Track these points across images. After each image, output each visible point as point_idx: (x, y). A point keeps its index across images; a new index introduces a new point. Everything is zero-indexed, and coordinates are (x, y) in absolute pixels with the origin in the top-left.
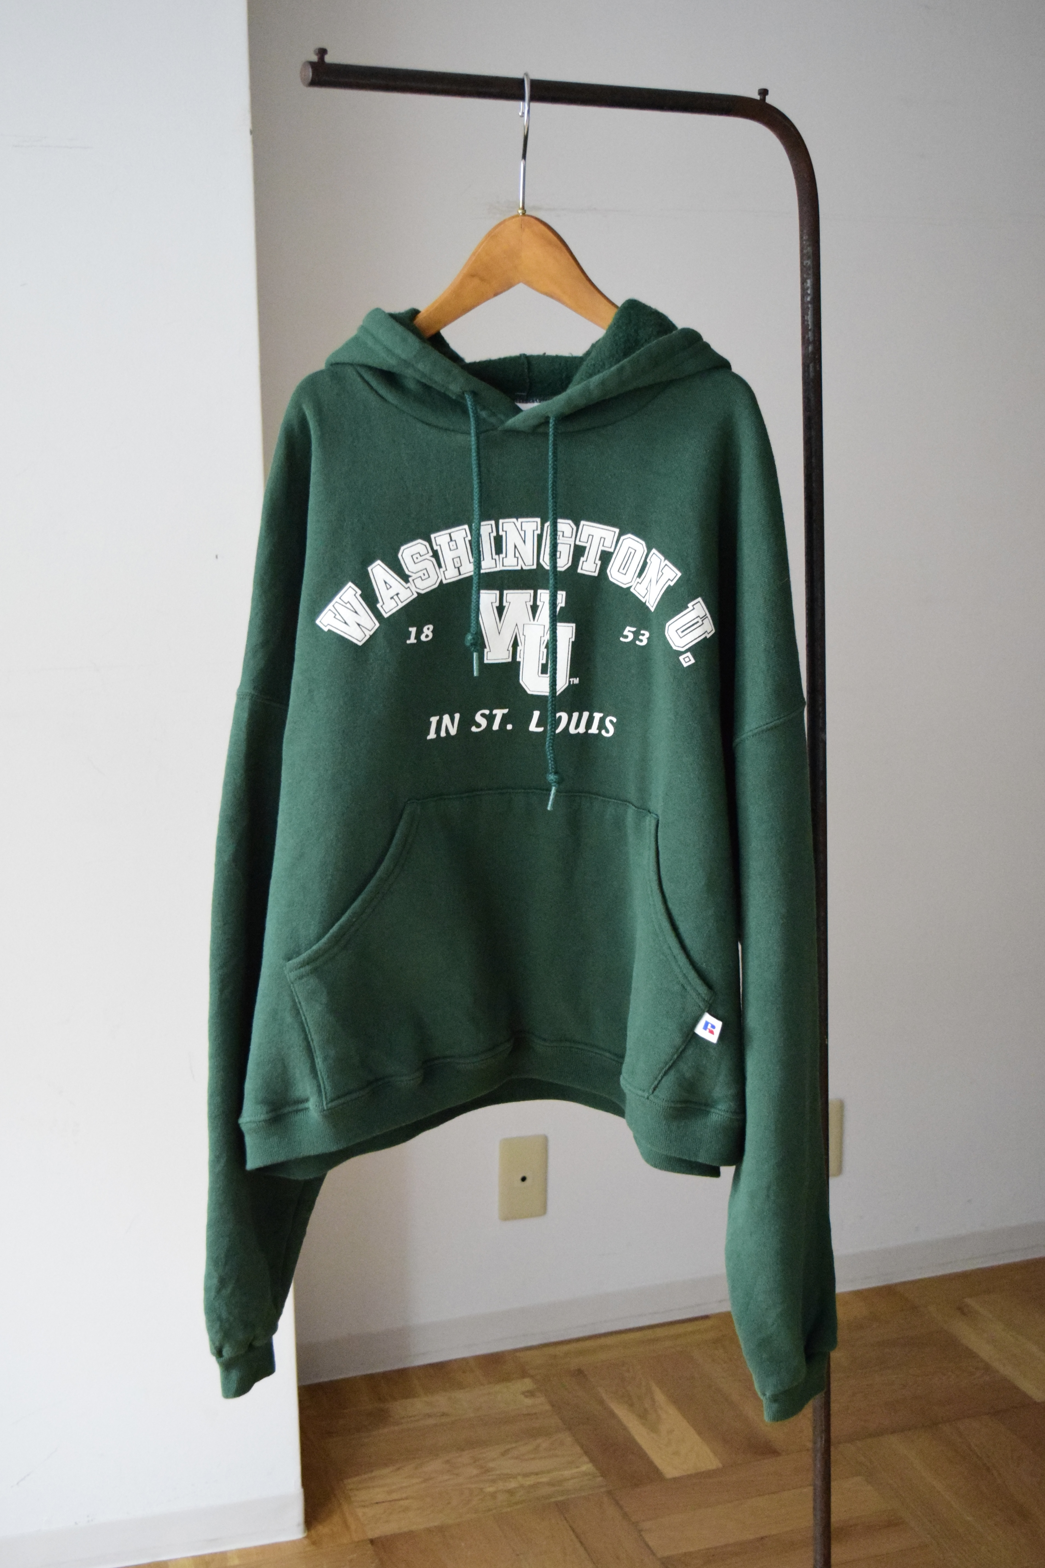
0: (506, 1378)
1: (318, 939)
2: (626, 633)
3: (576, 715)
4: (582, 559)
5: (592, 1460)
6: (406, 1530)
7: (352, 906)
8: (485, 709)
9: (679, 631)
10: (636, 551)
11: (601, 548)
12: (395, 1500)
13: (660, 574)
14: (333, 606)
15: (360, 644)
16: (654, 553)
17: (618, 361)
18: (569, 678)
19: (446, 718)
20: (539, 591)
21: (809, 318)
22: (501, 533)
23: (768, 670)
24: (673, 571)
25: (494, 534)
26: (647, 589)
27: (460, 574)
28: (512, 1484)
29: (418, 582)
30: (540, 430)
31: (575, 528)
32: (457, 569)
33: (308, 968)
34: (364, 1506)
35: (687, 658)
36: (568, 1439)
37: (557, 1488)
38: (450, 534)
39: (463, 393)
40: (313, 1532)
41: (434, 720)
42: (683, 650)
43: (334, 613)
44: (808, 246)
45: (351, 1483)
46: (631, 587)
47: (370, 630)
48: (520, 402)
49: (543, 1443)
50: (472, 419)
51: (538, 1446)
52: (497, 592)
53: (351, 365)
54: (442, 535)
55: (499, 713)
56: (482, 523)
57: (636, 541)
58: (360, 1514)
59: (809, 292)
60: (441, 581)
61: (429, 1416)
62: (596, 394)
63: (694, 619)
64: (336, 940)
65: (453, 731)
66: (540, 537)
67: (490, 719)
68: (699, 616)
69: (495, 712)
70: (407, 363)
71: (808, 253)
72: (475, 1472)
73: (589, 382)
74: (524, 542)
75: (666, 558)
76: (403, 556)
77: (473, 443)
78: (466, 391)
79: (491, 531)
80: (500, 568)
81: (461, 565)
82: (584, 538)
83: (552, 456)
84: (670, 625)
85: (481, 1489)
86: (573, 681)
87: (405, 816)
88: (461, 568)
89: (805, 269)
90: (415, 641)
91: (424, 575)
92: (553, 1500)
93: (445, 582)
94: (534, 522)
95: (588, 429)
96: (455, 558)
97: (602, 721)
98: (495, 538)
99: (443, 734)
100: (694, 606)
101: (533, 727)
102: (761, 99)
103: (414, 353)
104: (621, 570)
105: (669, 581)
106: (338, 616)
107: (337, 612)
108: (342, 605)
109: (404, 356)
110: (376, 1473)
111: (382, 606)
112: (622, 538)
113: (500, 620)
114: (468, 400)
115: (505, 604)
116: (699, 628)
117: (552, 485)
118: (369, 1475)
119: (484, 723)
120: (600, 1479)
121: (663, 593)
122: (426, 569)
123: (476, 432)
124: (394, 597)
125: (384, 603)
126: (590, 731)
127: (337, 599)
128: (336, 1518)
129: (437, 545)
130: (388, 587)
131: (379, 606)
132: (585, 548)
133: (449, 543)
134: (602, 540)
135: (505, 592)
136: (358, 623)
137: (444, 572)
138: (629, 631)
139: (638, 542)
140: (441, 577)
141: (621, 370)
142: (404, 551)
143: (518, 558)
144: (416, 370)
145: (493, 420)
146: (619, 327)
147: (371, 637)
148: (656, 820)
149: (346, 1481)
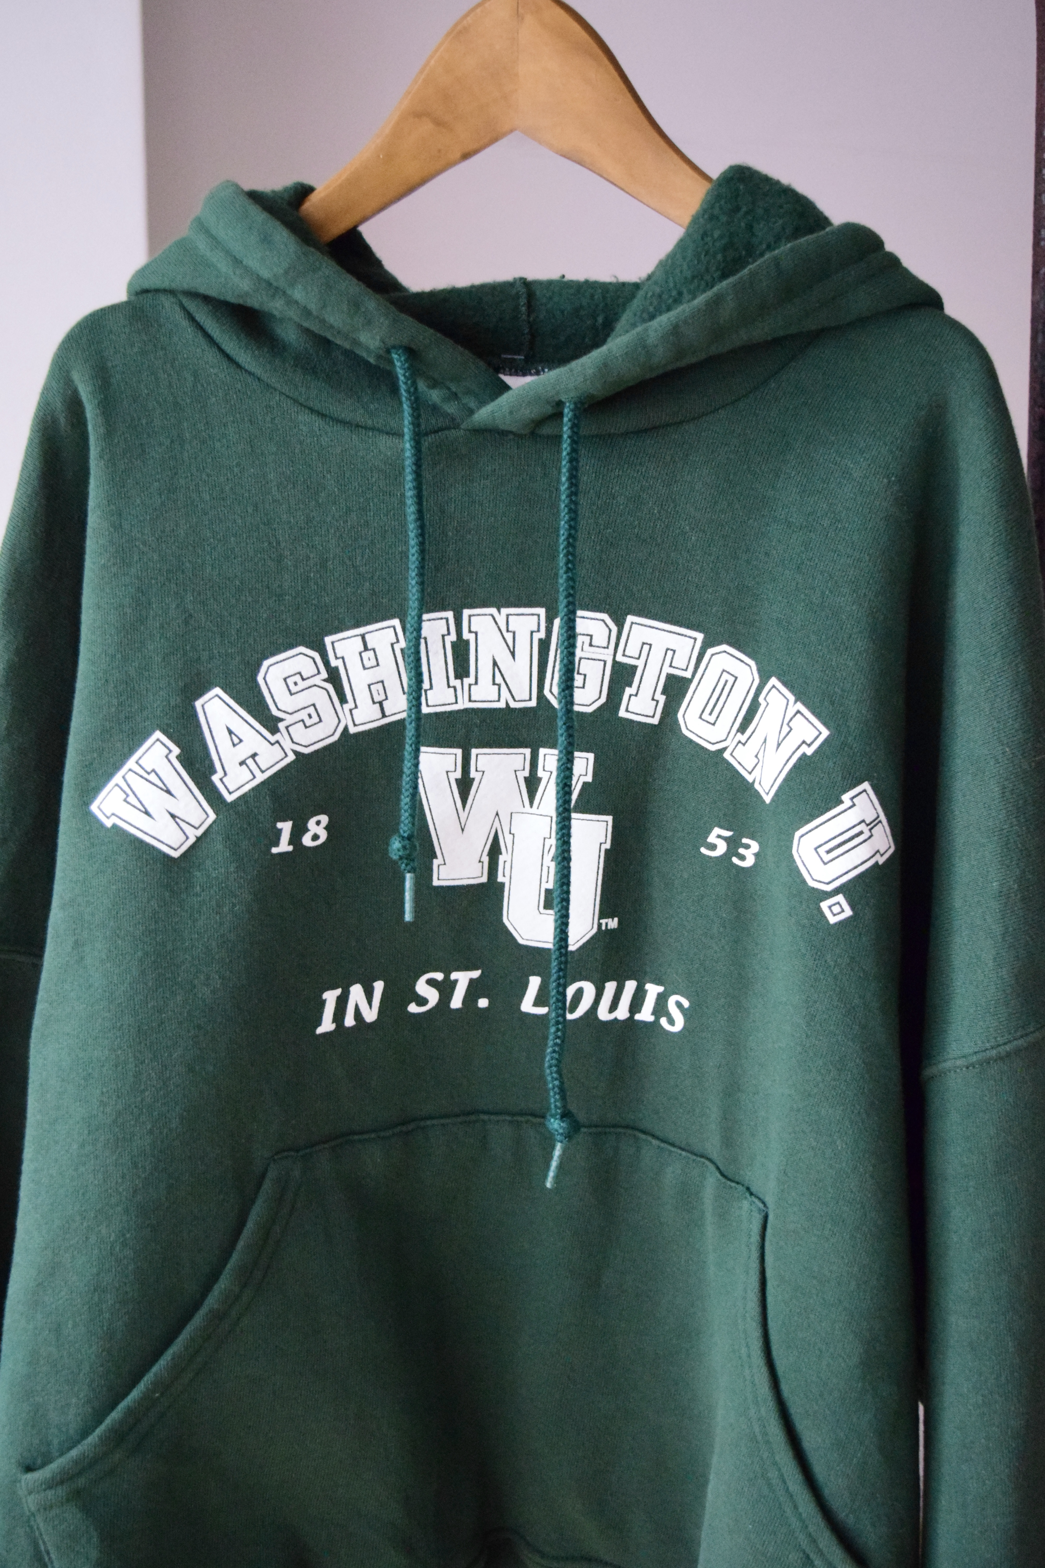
1: (85, 1433)
2: (712, 839)
3: (610, 987)
4: (628, 691)
7: (155, 1369)
8: (436, 970)
9: (822, 851)
10: (736, 678)
11: (667, 670)
13: (786, 729)
14: (124, 777)
15: (175, 854)
16: (774, 686)
17: (710, 286)
18: (600, 919)
19: (357, 992)
20: (542, 751)
22: (466, 635)
23: (1004, 935)
24: (812, 724)
25: (453, 637)
26: (756, 756)
27: (384, 716)
29: (298, 732)
30: (546, 430)
31: (615, 629)
32: (378, 705)
33: (61, 1491)
35: (838, 906)
38: (363, 637)
39: (388, 351)
41: (331, 997)
42: (829, 888)
43: (125, 792)
46: (725, 749)
47: (197, 826)
48: (505, 375)
50: (406, 407)
52: (459, 752)
53: (171, 292)
54: (348, 638)
55: (463, 979)
56: (425, 617)
57: (737, 658)
60: (346, 729)
62: (661, 356)
63: (854, 827)
64: (117, 1436)
65: (370, 1015)
66: (544, 645)
67: (446, 989)
68: (863, 821)
69: (454, 976)
70: (272, 289)
73: (646, 330)
74: (513, 654)
75: (800, 697)
76: (267, 679)
77: (408, 454)
78: (394, 347)
79: (446, 633)
80: (463, 704)
81: (387, 699)
82: (633, 649)
83: (566, 486)
84: (802, 836)
86: (607, 924)
87: (267, 1185)
88: (385, 704)
90: (290, 848)
91: (310, 716)
93: (352, 730)
94: (533, 615)
95: (646, 431)
96: (373, 684)
97: (662, 1000)
98: (454, 645)
99: (349, 1021)
100: (855, 800)
101: (527, 1005)
103: (285, 265)
104: (705, 716)
105: (804, 745)
106: (132, 799)
107: (131, 790)
108: (141, 777)
109: (266, 274)
111: (221, 780)
112: (710, 651)
113: (464, 807)
114: (398, 364)
115: (473, 774)
116: (864, 844)
117: (565, 543)
119: (432, 996)
121: (791, 770)
122: (314, 705)
123: (414, 431)
124: (248, 762)
125: (225, 774)
126: (637, 1017)
127: (131, 763)
129: (337, 658)
130: (236, 740)
131: (215, 778)
132: (635, 668)
133: (360, 653)
134: (670, 653)
135: (474, 751)
136: (173, 812)
137: (351, 710)
138: (719, 836)
139: (742, 661)
140: (346, 720)
141: (718, 300)
142: (268, 668)
143: (499, 685)
144: (291, 302)
145: (451, 408)
146: (712, 218)
147: (199, 839)
148: (763, 1214)
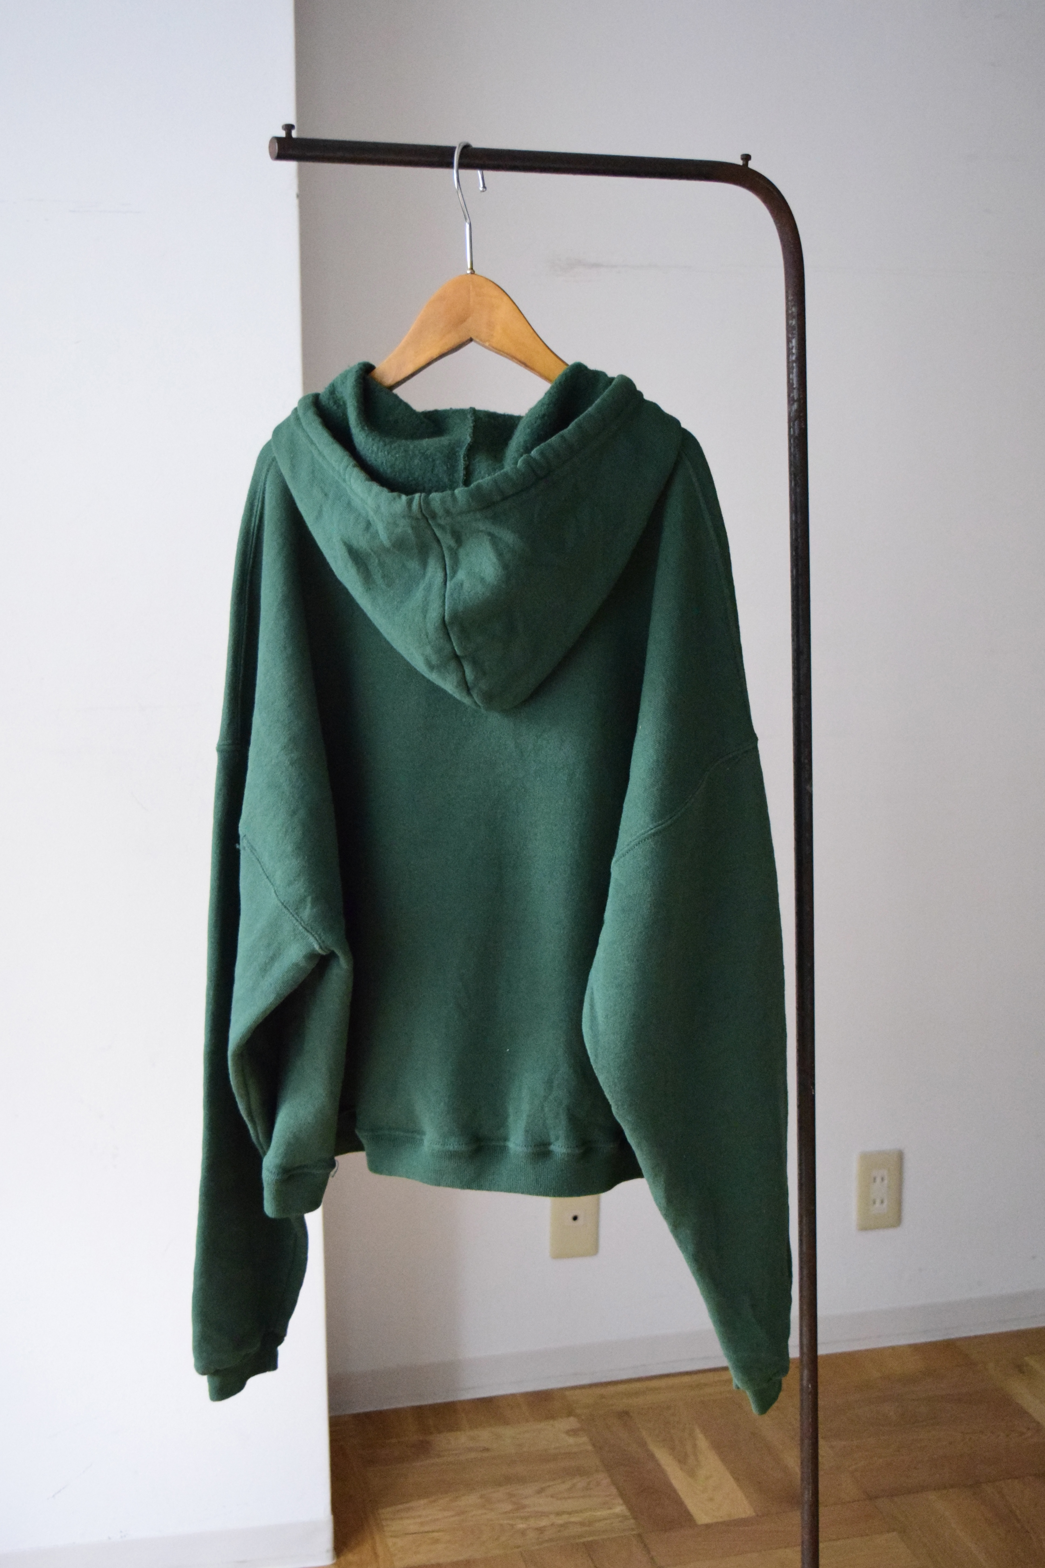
0: (551, 1416)
5: (627, 1502)
6: (433, 1562)
12: (426, 1532)
21: (794, 377)
28: (544, 1522)
34: (395, 1537)
36: (603, 1478)
37: (587, 1528)
40: (342, 1558)
44: (792, 306)
45: (385, 1512)
49: (580, 1482)
51: (574, 1485)
58: (390, 1544)
59: (794, 351)
61: (471, 1450)
71: (792, 312)
72: (509, 1507)
85: (512, 1525)
89: (790, 329)
92: (582, 1540)
102: (743, 164)
110: (414, 1504)
118: (407, 1505)
120: (632, 1521)
128: (366, 1548)
149: (380, 1511)
